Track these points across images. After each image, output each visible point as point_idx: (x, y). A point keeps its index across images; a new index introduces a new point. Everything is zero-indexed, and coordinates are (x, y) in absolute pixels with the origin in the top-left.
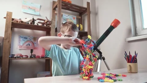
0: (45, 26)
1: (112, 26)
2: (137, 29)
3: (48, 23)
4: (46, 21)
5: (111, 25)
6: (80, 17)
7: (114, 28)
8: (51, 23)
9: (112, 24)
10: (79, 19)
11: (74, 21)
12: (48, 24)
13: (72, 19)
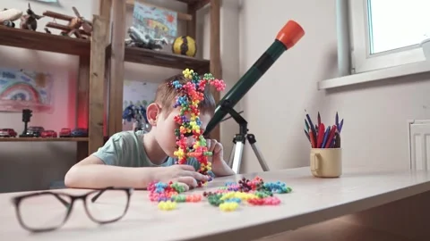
0: (73, 36)
1: (281, 43)
2: (354, 53)
3: (81, 28)
4: (74, 22)
5: (277, 40)
6: (189, 17)
7: (286, 49)
8: (92, 30)
9: (279, 36)
10: (188, 21)
11: (171, 28)
12: (83, 32)
13: (165, 21)
